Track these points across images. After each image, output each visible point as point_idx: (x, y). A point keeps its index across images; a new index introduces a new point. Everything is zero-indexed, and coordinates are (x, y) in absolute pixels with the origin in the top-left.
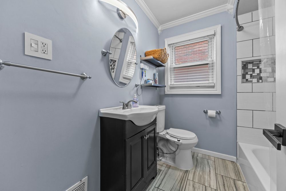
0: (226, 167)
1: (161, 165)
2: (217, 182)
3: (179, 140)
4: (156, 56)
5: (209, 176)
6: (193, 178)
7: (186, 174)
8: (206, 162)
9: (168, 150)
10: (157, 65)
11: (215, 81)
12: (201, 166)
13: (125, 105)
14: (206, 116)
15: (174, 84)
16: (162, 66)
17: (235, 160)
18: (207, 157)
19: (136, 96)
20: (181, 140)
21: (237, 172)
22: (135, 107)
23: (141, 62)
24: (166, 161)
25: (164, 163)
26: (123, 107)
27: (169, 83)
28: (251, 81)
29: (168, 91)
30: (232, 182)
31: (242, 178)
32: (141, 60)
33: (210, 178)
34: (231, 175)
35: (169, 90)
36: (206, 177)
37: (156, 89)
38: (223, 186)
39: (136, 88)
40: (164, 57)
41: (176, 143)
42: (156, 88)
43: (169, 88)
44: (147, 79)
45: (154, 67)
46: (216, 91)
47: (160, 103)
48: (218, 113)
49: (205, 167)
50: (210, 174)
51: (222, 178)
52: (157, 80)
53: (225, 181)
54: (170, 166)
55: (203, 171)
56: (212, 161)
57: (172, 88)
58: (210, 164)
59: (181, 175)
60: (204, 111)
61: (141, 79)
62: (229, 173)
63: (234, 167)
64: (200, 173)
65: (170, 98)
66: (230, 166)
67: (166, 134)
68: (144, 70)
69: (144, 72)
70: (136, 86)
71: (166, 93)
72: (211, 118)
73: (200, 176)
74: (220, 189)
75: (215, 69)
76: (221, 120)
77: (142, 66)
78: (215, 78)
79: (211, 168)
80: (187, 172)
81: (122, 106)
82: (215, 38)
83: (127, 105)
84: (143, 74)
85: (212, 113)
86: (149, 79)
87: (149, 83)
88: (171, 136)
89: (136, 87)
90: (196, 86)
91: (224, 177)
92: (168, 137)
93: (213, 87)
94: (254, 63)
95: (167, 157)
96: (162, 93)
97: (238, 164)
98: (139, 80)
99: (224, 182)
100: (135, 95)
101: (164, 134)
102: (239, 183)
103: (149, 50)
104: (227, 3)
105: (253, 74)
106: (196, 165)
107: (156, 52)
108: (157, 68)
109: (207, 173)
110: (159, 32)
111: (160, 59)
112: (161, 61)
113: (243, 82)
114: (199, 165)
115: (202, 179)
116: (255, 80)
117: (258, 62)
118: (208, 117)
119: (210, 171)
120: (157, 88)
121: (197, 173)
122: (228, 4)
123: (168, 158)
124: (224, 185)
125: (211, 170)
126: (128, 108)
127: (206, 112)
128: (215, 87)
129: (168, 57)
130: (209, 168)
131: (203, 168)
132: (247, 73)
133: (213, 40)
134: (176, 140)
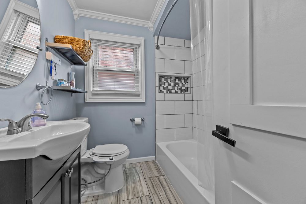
0: (150, 169)
1: (85, 201)
2: (148, 187)
3: (111, 158)
4: (76, 47)
5: (140, 185)
6: (127, 196)
7: (119, 195)
8: (134, 171)
9: (94, 176)
10: (74, 61)
11: (140, 90)
12: (131, 178)
13: (14, 124)
14: (133, 124)
15: (97, 90)
16: (81, 64)
17: (154, 159)
18: (134, 166)
19: (40, 107)
20: (113, 157)
21: (158, 170)
22: (37, 126)
23: (47, 50)
24: (92, 192)
25: (89, 197)
26: (9, 130)
27: (91, 89)
28: (163, 92)
29: (89, 98)
30: (157, 179)
31: (162, 173)
32: (47, 46)
33: (142, 186)
34: (155, 174)
35: (91, 97)
36: (138, 187)
37: (72, 96)
38: (153, 188)
39: (37, 93)
40: (88, 52)
41: (108, 163)
42: (70, 93)
43: (91, 95)
44: (59, 80)
45: (68, 63)
46: (141, 99)
47: (77, 115)
48: (143, 120)
49: (135, 177)
50: (140, 181)
51: (150, 180)
52: (74, 82)
53: (153, 182)
54: (98, 196)
55: (134, 182)
56: (139, 168)
57: (94, 94)
58: (138, 171)
59: (114, 200)
60: (131, 120)
61: (48, 78)
62: (153, 173)
63: (155, 166)
64: (133, 186)
65: (92, 108)
66: (152, 166)
67: (92, 156)
68: (53, 64)
69: (53, 67)
70: (38, 88)
71: (86, 101)
72: (137, 125)
73: (133, 189)
74: (151, 192)
75: (140, 78)
76: (144, 126)
77: (50, 55)
78: (140, 87)
79: (140, 175)
80: (119, 192)
81: (7, 128)
82: (140, 48)
83: (20, 125)
84: (52, 70)
85: (138, 120)
86: (63, 80)
87: (62, 85)
88: (99, 156)
89: (38, 90)
90: (123, 94)
91: (151, 178)
92: (96, 159)
93: (138, 95)
94: (165, 78)
95: (92, 186)
96: (81, 101)
97: (156, 161)
98: (45, 79)
99: (152, 184)
100: (37, 105)
101: (89, 156)
102: (162, 178)
103: (63, 35)
104: (149, 20)
105: (165, 87)
106: (127, 179)
107: (77, 42)
108: (73, 66)
109: (138, 182)
110: (76, 17)
111: (83, 54)
112: (82, 57)
113: (159, 92)
114: (129, 177)
115: (136, 191)
116: (165, 91)
117: (167, 78)
118: (134, 125)
119: (140, 179)
120: (73, 94)
121: (130, 188)
122: (149, 22)
123: (94, 187)
124: (153, 186)
125: (140, 177)
126: (22, 131)
127: (132, 121)
128: (141, 96)
129: (92, 54)
130: (138, 177)
131: (133, 178)
132: (161, 85)
133: (138, 50)
134: (108, 160)
